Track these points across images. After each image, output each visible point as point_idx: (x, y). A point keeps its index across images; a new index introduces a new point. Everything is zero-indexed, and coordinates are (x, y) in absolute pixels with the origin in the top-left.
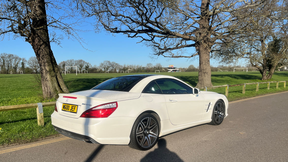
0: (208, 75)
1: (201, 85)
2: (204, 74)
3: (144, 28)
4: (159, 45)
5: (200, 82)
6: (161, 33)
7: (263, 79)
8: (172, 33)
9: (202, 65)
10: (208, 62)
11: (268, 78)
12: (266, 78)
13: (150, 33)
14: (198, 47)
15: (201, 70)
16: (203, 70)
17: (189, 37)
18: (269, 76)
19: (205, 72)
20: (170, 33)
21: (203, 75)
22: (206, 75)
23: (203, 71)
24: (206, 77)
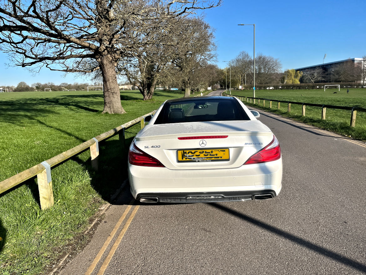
0: (118, 96)
1: (110, 109)
2: (113, 94)
3: (19, 23)
4: (25, 51)
5: (108, 105)
6: (47, 34)
7: (144, 100)
8: (65, 37)
9: (108, 83)
10: (115, 79)
11: (149, 98)
12: (147, 98)
13: (19, 32)
14: (100, 59)
15: (108, 90)
16: (111, 89)
17: (89, 45)
18: (150, 96)
19: (114, 92)
20: (63, 36)
21: (111, 95)
22: (115, 96)
23: (111, 91)
24: (116, 99)
